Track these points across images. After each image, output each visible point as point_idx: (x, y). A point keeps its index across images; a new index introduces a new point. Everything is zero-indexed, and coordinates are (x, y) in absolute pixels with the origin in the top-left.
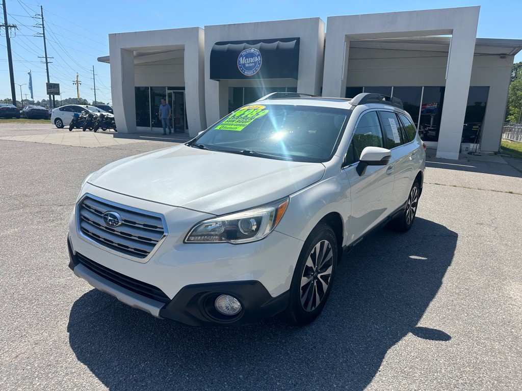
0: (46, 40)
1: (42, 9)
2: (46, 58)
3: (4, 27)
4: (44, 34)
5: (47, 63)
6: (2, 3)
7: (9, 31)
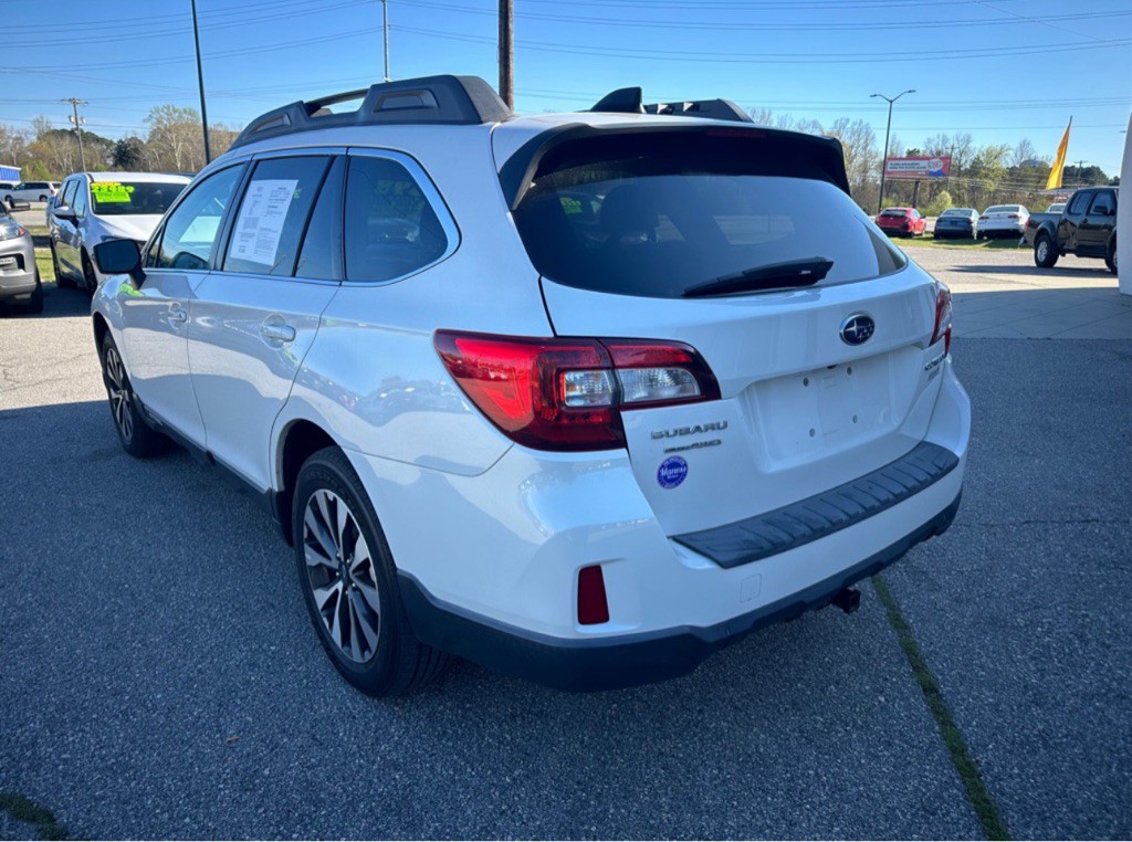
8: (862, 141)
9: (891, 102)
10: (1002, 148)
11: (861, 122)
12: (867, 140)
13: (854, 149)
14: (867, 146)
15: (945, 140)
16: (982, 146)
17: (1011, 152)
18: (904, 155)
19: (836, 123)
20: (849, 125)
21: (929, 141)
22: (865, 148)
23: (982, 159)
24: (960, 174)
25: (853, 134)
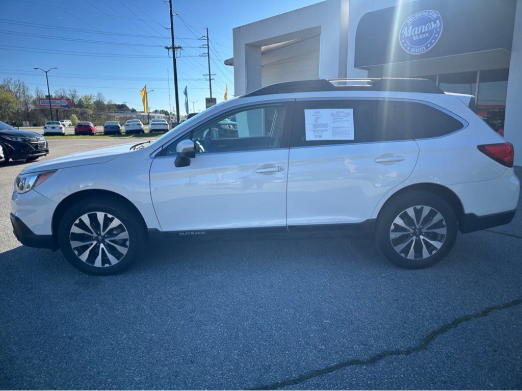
0: (210, 58)
1: (207, 30)
2: (210, 75)
3: (172, 49)
4: (208, 53)
5: (210, 80)
6: (170, 27)
7: (176, 52)
8: (22, 90)
9: (46, 72)
10: (91, 96)
11: (19, 81)
12: (24, 90)
13: (18, 94)
14: (25, 92)
15: (64, 91)
16: (82, 95)
17: (95, 97)
18: (45, 98)
19: (5, 80)
20: (13, 81)
21: (57, 91)
22: (24, 94)
23: (83, 100)
24: (75, 106)
25: (16, 86)
